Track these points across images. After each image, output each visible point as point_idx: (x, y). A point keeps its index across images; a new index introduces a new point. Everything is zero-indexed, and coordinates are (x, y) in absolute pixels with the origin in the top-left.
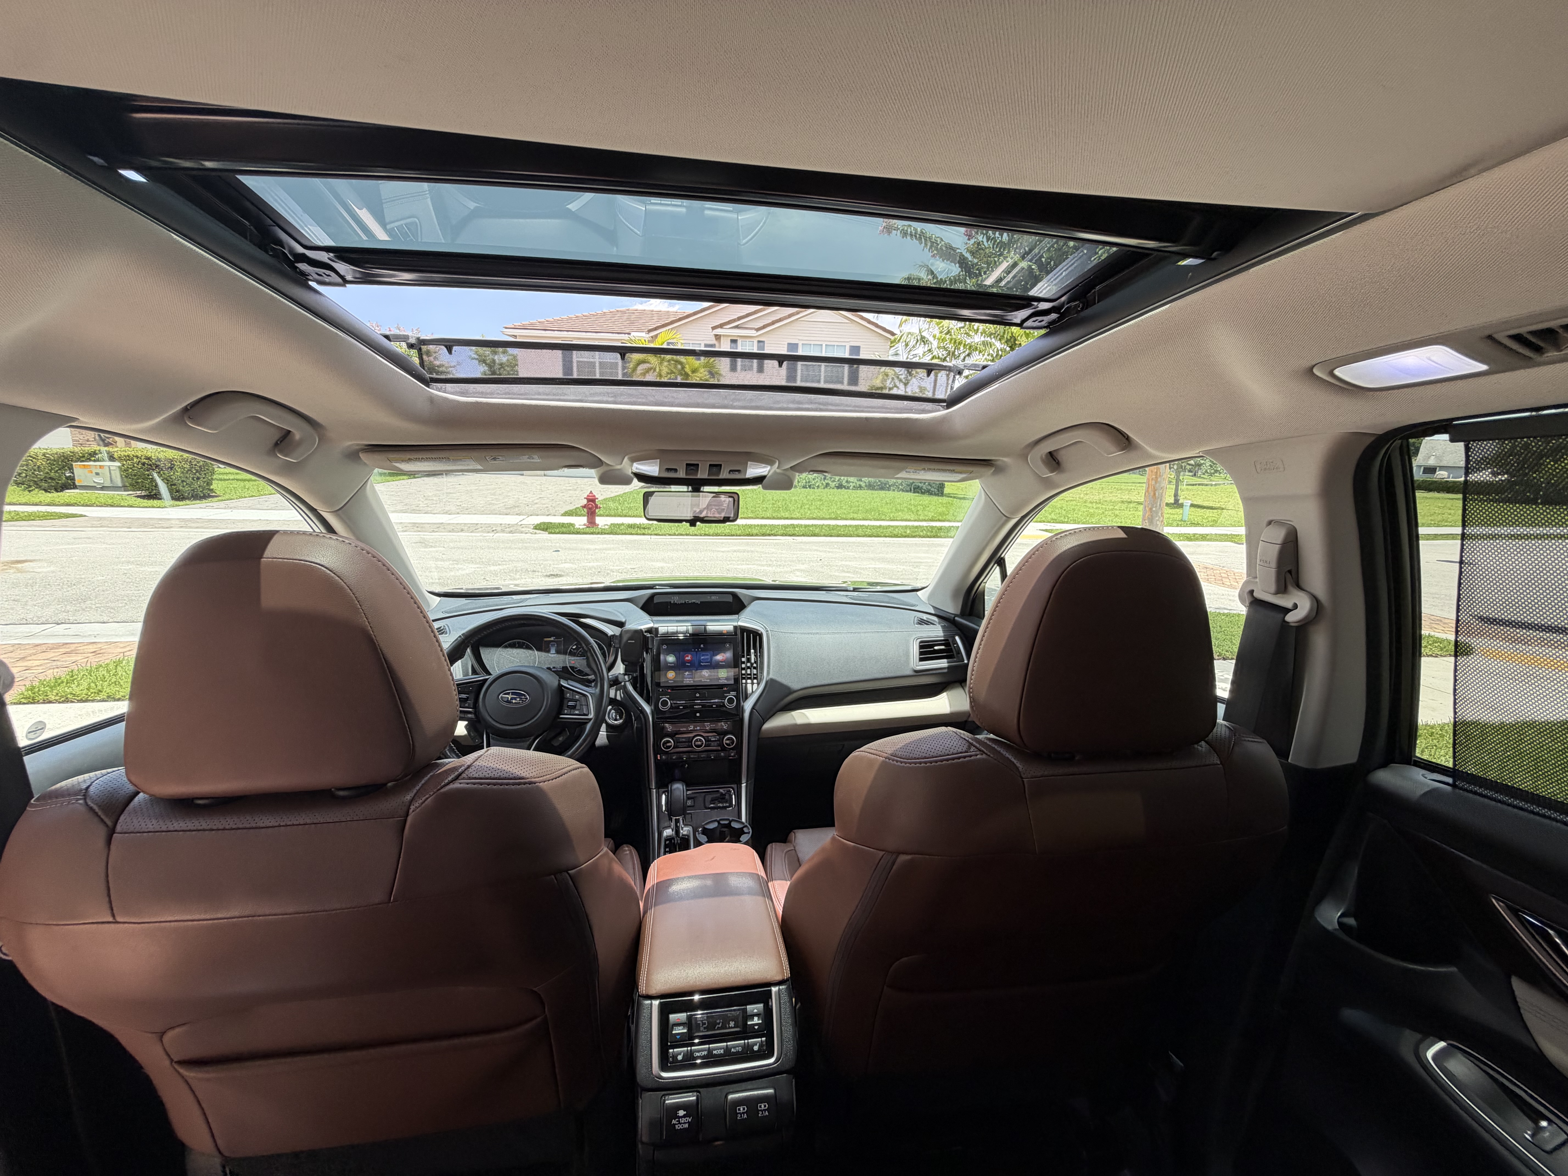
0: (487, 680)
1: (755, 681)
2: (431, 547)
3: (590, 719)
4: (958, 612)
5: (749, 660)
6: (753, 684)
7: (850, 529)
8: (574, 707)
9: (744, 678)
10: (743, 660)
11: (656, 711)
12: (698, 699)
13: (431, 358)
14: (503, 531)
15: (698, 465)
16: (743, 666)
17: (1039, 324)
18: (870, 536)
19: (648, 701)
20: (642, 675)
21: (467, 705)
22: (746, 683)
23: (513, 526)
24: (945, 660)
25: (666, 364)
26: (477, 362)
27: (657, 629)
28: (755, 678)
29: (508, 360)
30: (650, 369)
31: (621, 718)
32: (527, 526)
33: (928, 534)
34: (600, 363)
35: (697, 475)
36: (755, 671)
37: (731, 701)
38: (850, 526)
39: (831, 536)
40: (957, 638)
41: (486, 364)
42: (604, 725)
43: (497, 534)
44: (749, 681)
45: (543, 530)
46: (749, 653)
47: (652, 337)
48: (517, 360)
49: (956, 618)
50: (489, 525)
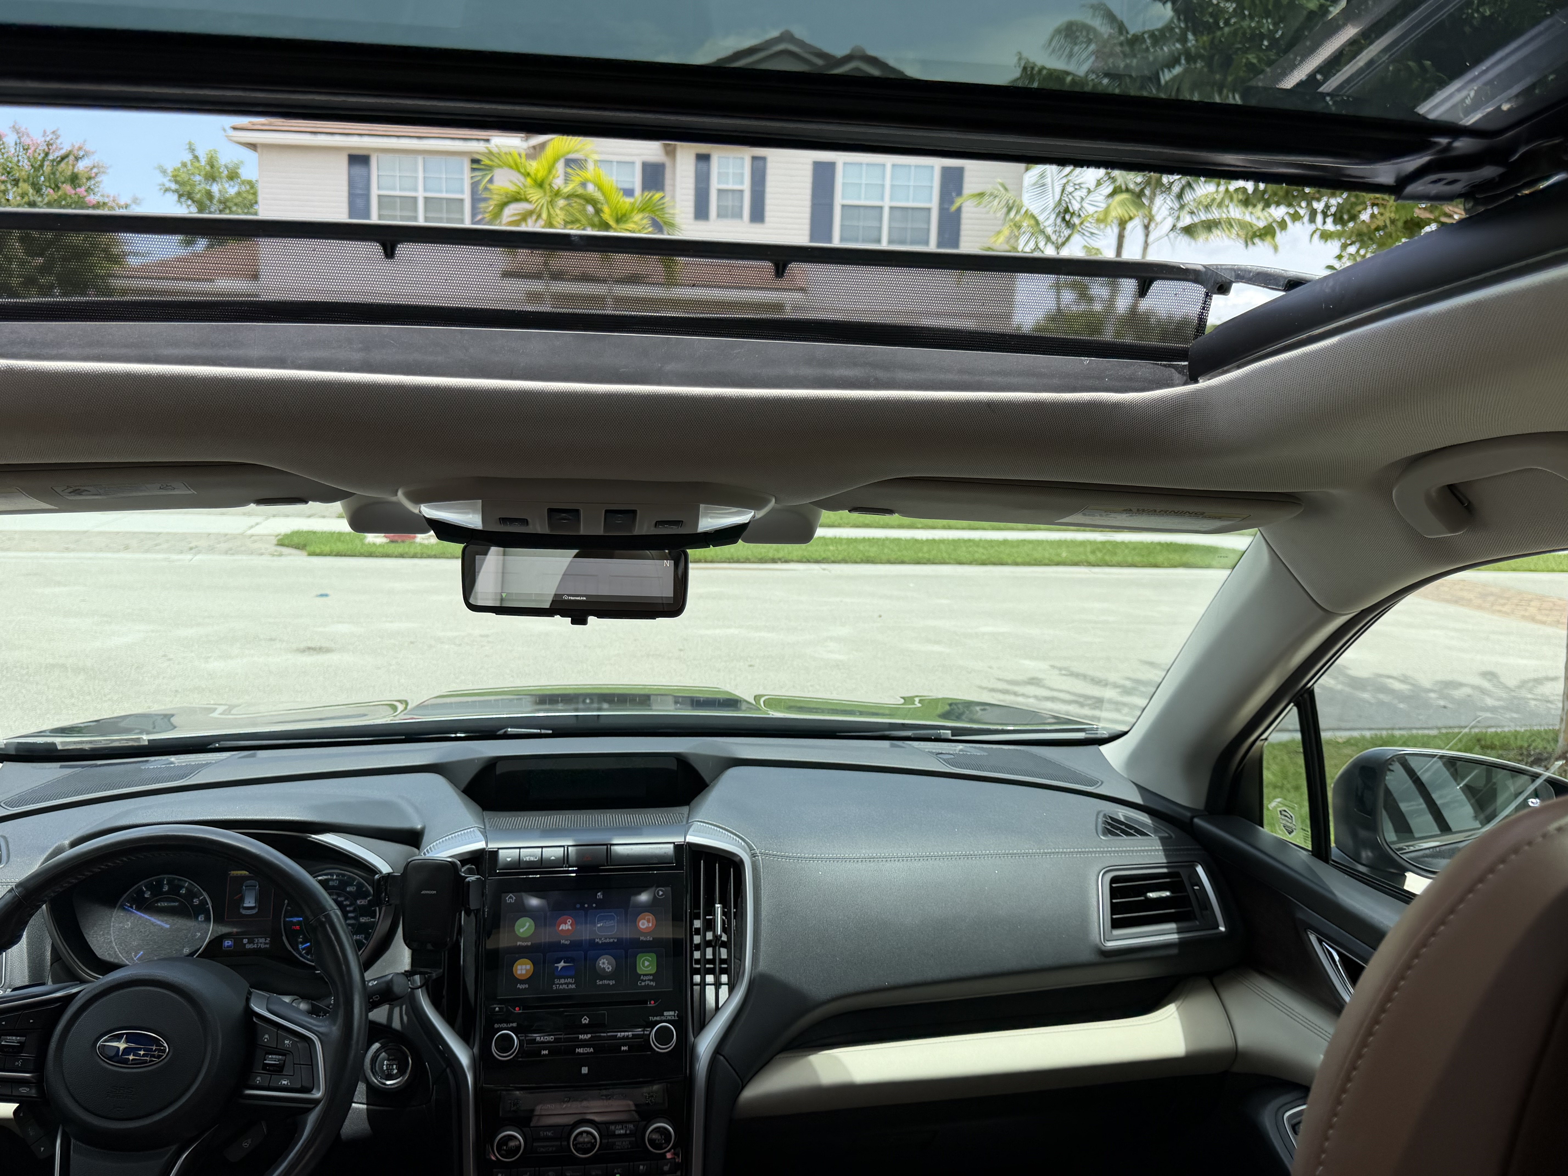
0: (71, 997)
1: (724, 978)
2: (59, 584)
3: (316, 1102)
4: (1200, 804)
5: (710, 925)
6: (718, 985)
7: (942, 547)
8: (278, 1070)
9: (697, 972)
10: (697, 924)
11: (482, 1061)
12: (585, 1029)
13: (81, 191)
14: (211, 549)
15: (577, 511)
16: (697, 939)
17: (1448, 189)
18: (983, 563)
19: (465, 1037)
20: (455, 970)
21: (19, 1063)
22: (703, 984)
23: (234, 537)
24: (1173, 926)
25: (561, 203)
26: (176, 197)
27: (494, 854)
28: (723, 971)
29: (239, 194)
30: (531, 213)
31: (401, 1072)
32: (262, 538)
33: (1107, 558)
34: (427, 199)
35: (578, 529)
36: (724, 953)
37: (664, 1036)
38: (942, 541)
39: (903, 562)
40: (1200, 870)
41: (194, 201)
42: (361, 1087)
43: (198, 557)
44: (710, 978)
45: (297, 547)
46: (711, 911)
47: (534, 147)
48: (255, 194)
49: (1196, 820)
50: (183, 537)
